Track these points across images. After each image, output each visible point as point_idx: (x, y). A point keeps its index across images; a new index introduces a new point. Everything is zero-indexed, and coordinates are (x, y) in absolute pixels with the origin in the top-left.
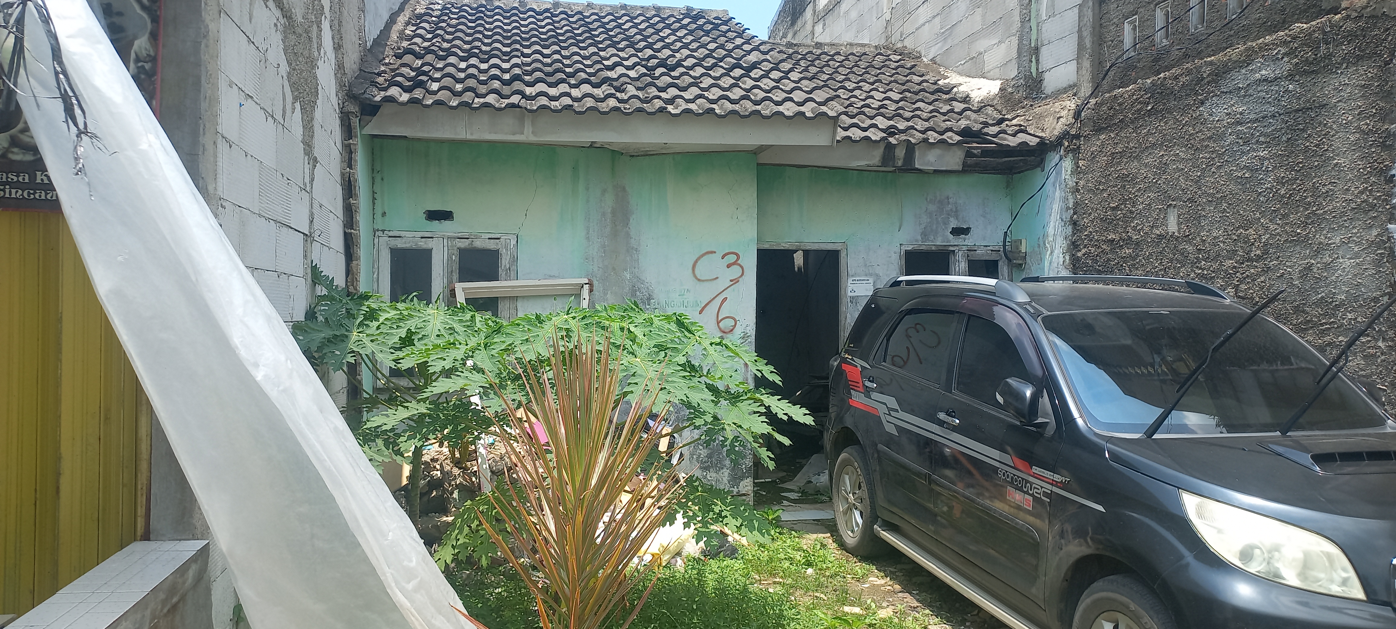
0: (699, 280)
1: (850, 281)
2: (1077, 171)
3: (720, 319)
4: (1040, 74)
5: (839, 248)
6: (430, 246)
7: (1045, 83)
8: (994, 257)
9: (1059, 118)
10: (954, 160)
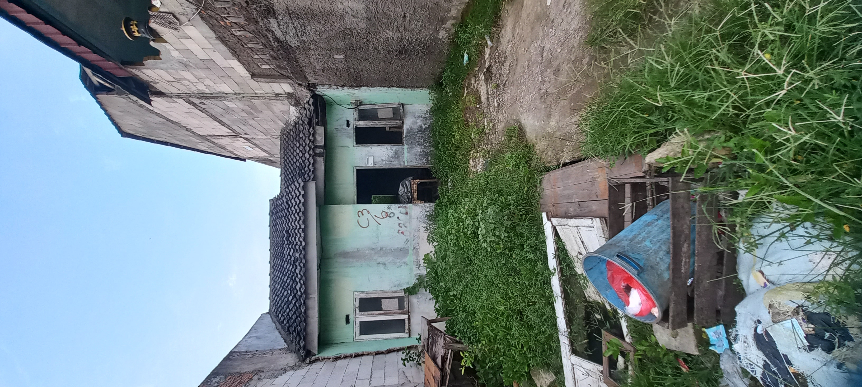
0: (368, 226)
1: (368, 165)
2: (323, 85)
4: (286, 93)
5: (356, 170)
6: (359, 322)
7: (290, 92)
9: (302, 91)
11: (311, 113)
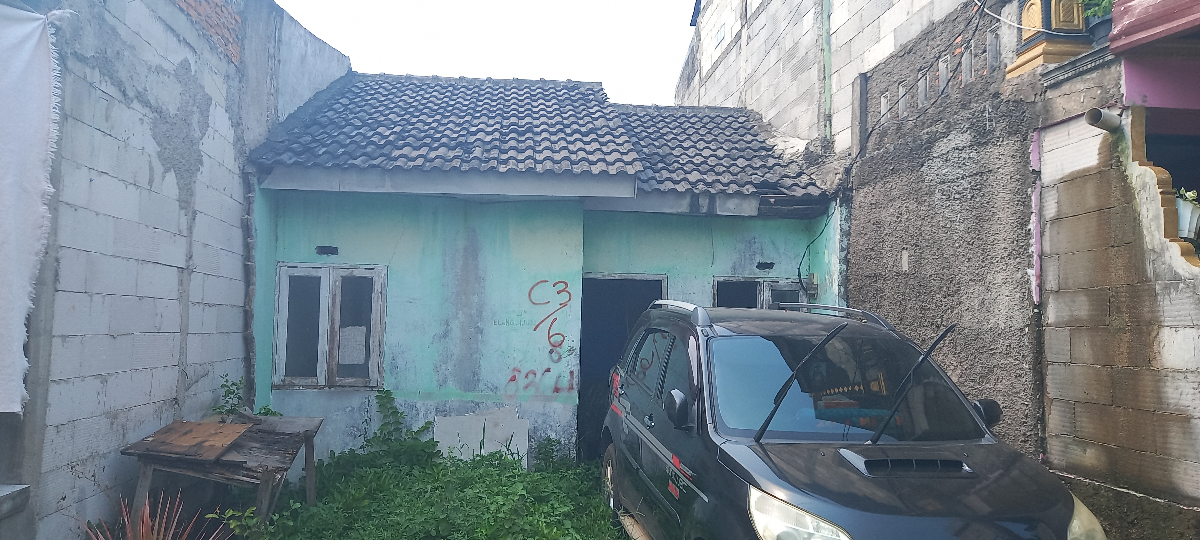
0: (534, 303)
3: (551, 335)
4: (832, 137)
5: (661, 279)
6: (319, 275)
7: (835, 145)
8: (795, 287)
10: (750, 208)
11: (787, 188)
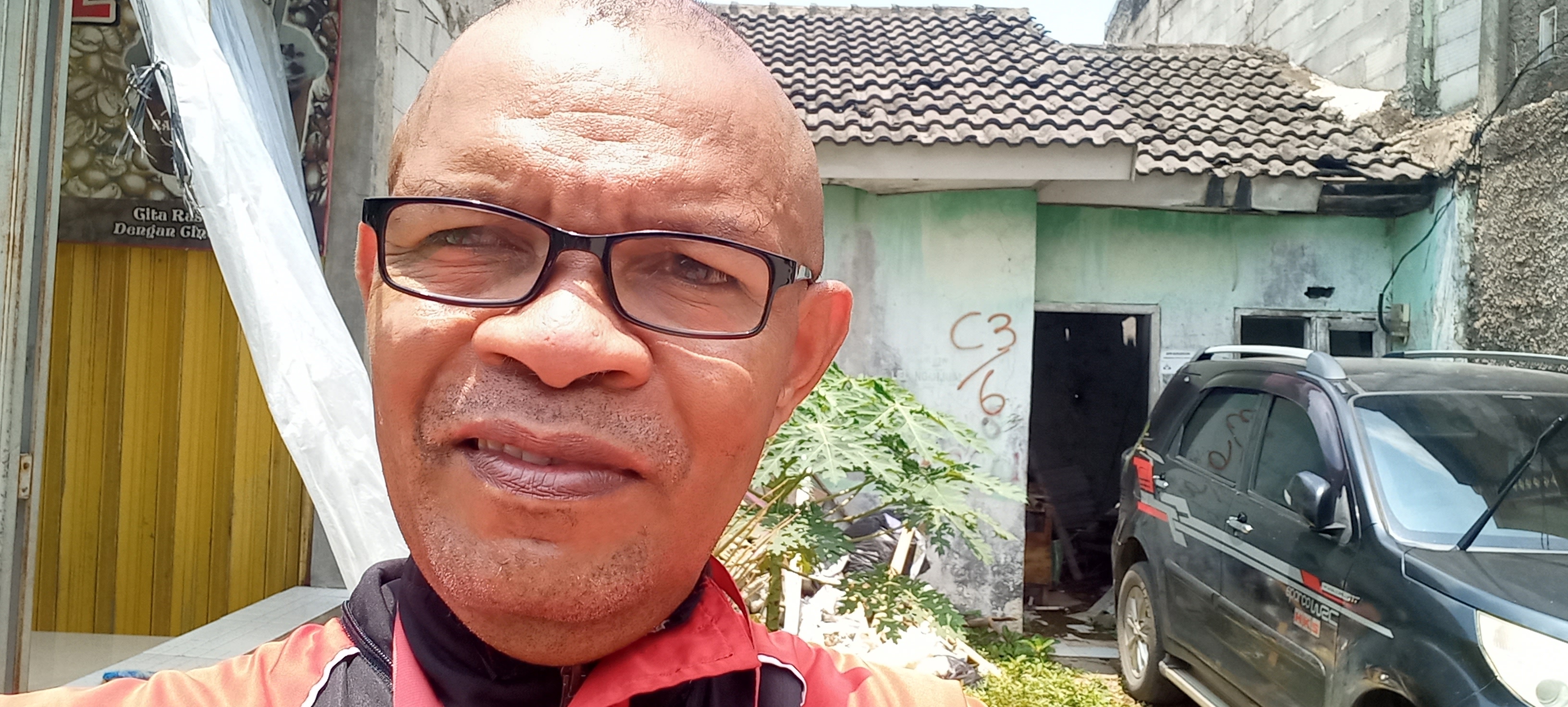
0: (958, 347)
1: (1164, 354)
2: (1475, 212)
3: (984, 396)
4: (1435, 83)
5: (1150, 312)
7: (1442, 96)
8: (1367, 327)
9: (1452, 143)
10: (1304, 198)
11: (1365, 167)
